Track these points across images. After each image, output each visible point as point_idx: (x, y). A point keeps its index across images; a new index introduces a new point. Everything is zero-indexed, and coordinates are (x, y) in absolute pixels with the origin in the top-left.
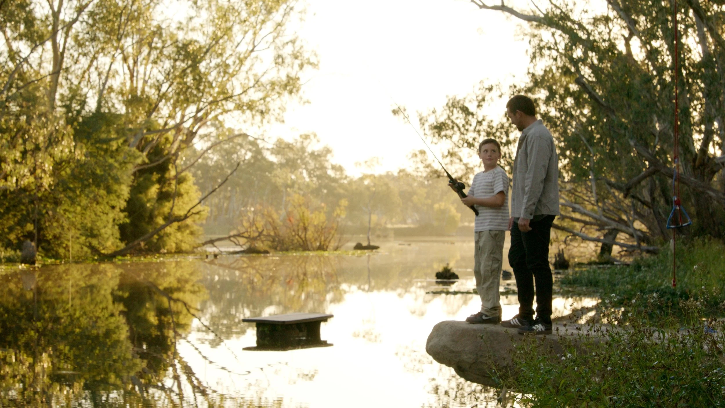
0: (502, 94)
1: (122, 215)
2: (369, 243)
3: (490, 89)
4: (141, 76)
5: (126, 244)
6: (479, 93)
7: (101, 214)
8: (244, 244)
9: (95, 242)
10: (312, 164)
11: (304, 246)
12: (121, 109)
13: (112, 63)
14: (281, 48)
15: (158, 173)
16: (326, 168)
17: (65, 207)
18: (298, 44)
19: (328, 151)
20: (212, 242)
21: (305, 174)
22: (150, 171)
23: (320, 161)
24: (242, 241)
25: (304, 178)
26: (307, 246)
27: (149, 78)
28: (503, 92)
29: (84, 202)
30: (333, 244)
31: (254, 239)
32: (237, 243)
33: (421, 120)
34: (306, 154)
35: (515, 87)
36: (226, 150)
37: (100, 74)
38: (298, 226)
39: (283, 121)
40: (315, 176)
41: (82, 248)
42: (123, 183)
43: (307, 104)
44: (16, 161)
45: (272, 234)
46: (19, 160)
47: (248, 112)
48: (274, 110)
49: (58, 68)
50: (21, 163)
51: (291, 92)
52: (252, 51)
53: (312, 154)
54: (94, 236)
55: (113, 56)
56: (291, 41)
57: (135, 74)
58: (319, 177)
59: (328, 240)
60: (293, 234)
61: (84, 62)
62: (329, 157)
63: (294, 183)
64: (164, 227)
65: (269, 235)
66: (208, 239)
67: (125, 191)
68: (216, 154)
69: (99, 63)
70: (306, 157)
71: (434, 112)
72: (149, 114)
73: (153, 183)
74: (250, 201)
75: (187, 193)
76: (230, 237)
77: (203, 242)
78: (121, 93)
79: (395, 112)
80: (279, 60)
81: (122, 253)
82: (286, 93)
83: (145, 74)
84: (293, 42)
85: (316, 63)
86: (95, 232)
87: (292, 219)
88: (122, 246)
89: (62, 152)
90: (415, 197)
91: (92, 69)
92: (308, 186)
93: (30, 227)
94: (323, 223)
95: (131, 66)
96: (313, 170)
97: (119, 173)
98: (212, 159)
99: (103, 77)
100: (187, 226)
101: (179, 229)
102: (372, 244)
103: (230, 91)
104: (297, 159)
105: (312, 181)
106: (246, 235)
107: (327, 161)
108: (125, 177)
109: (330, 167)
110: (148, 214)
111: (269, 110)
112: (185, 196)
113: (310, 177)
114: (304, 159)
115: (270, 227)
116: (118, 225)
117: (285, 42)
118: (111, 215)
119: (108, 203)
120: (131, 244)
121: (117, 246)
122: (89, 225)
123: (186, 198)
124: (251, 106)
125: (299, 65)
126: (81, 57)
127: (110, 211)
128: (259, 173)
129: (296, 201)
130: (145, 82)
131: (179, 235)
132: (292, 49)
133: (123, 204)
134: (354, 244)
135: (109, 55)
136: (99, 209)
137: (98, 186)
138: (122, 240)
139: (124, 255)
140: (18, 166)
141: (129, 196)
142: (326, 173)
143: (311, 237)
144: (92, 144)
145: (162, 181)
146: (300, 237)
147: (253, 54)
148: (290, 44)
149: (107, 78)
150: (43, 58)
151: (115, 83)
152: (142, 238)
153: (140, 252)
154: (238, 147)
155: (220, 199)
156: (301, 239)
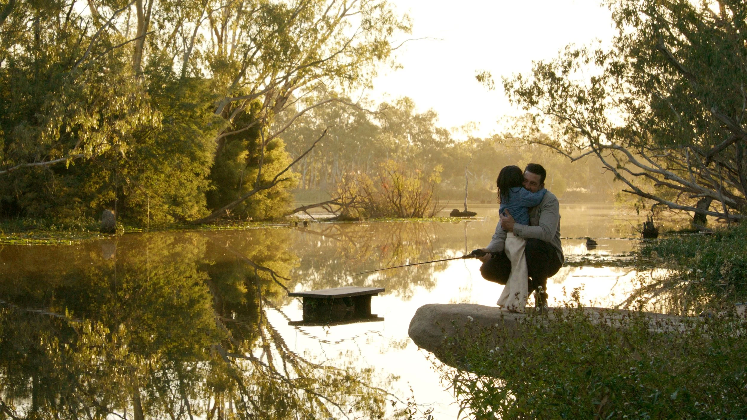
0: (588, 59)
1: (207, 183)
2: (466, 209)
3: (576, 55)
4: (230, 39)
5: (213, 212)
6: (565, 58)
7: (186, 181)
8: (336, 211)
9: (179, 210)
10: (416, 129)
11: (399, 213)
12: (207, 74)
13: (197, 28)
14: (369, 12)
15: (247, 140)
16: (430, 132)
17: (148, 173)
18: (386, 8)
19: (433, 115)
20: (303, 209)
21: (409, 138)
22: (239, 137)
23: (424, 126)
24: (335, 207)
25: (408, 142)
26: (402, 212)
27: (238, 43)
28: (589, 57)
29: (168, 170)
30: (428, 212)
31: (347, 205)
32: (330, 209)
33: (506, 86)
34: (410, 118)
35: (601, 52)
36: (328, 114)
37: (184, 40)
38: (393, 192)
39: (372, 87)
40: (419, 141)
41: (166, 216)
42: (207, 151)
43: (399, 69)
44: (93, 129)
45: (367, 200)
46: (97, 127)
47: (336, 78)
48: (362, 75)
49: (142, 33)
50: (98, 131)
51: (379, 57)
52: (343, 15)
53: (416, 118)
54: (178, 204)
55: (198, 21)
56: (379, 5)
57: (224, 38)
58: (423, 141)
59: (423, 206)
60: (388, 200)
61: (169, 27)
62: (433, 120)
63: (397, 147)
64: (253, 193)
65: (363, 201)
66: (300, 206)
67: (209, 157)
68: (318, 118)
69: (184, 28)
70: (410, 121)
71: (519, 78)
72: (236, 79)
73: (242, 150)
74: (353, 165)
75: (278, 159)
76: (322, 204)
77: (295, 209)
78: (208, 58)
79: (480, 78)
80: (368, 25)
81: (208, 221)
82: (375, 58)
83: (234, 40)
84: (381, 6)
85: (408, 26)
86: (179, 199)
87: (387, 186)
88: (209, 213)
89: (139, 119)
90: (521, 161)
91: (178, 35)
92: (411, 151)
93: (113, 195)
94: (418, 189)
95: (220, 31)
96: (417, 134)
97: (203, 141)
98: (314, 123)
99: (188, 42)
100: (278, 193)
101: (269, 196)
102: (469, 210)
103: (318, 57)
104: (401, 123)
105: (415, 145)
106: (340, 201)
107: (432, 125)
108: (210, 145)
109: (435, 131)
110: (236, 180)
111: (358, 76)
112: (275, 162)
113: (414, 141)
114: (409, 123)
115: (363, 194)
116: (204, 192)
117: (373, 6)
118: (195, 183)
119: (192, 170)
120: (216, 212)
121: (204, 214)
122: (173, 193)
123: (276, 164)
124: (339, 72)
125: (387, 30)
126: (166, 21)
127: (194, 178)
128: (362, 137)
129: (391, 167)
130: (234, 47)
131: (268, 201)
132: (381, 13)
133: (208, 171)
134: (451, 210)
135: (194, 20)
136: (183, 176)
137: (182, 152)
138: (208, 208)
139: (210, 223)
140: (94, 133)
141: (213, 163)
142: (431, 137)
143: (405, 203)
144: (176, 111)
145: (251, 147)
146: (395, 203)
147: (343, 19)
148: (378, 8)
149: (192, 44)
150: (130, 23)
151: (202, 48)
152: (228, 206)
153: (225, 220)
154: (341, 111)
155: (322, 164)
156: (396, 206)
